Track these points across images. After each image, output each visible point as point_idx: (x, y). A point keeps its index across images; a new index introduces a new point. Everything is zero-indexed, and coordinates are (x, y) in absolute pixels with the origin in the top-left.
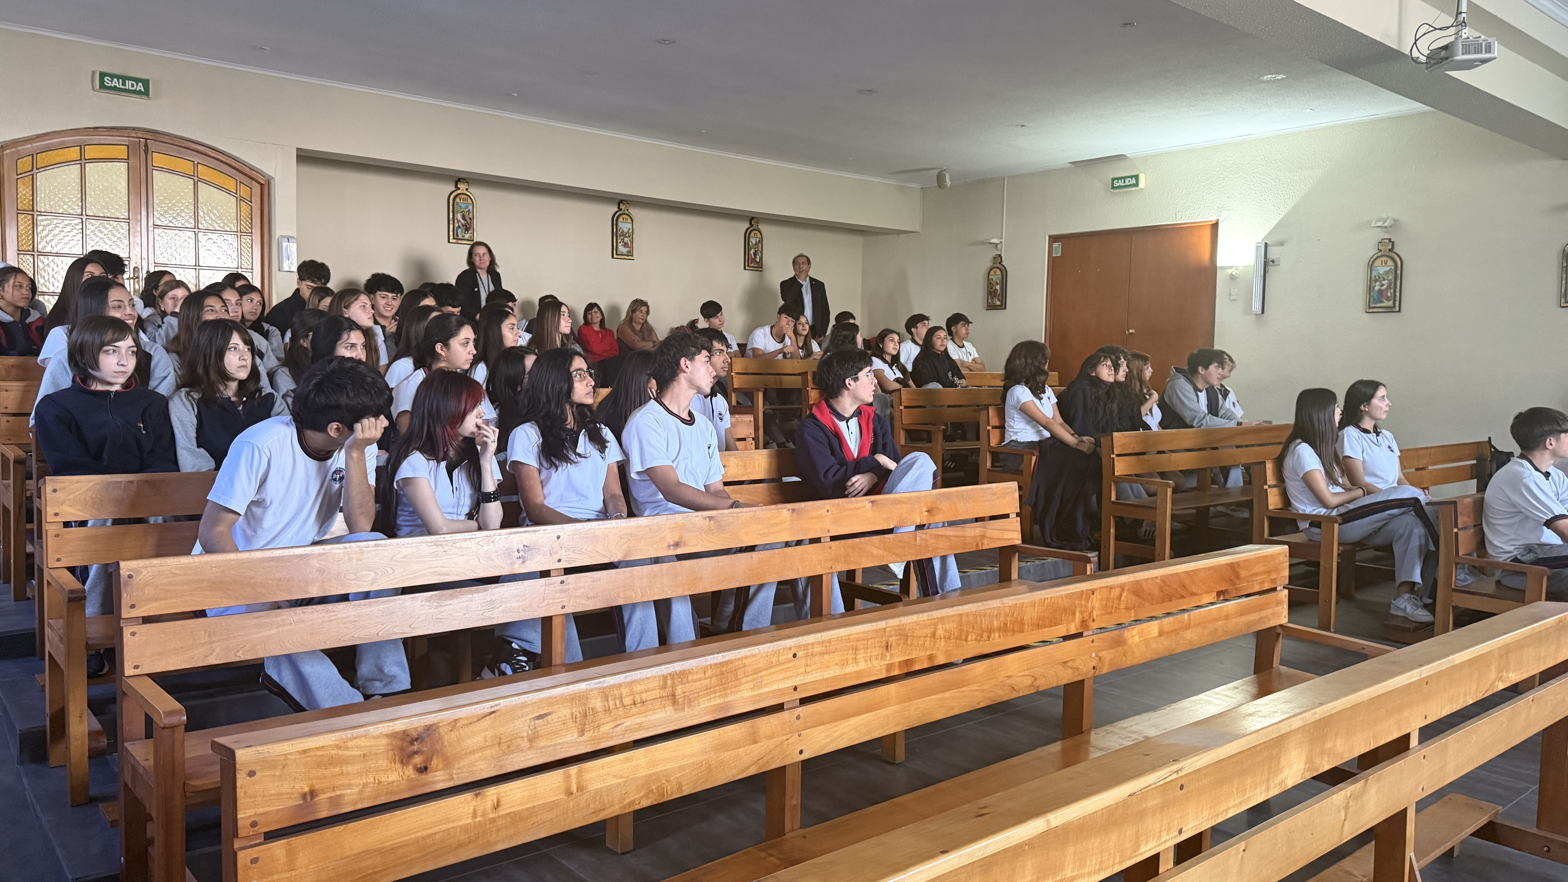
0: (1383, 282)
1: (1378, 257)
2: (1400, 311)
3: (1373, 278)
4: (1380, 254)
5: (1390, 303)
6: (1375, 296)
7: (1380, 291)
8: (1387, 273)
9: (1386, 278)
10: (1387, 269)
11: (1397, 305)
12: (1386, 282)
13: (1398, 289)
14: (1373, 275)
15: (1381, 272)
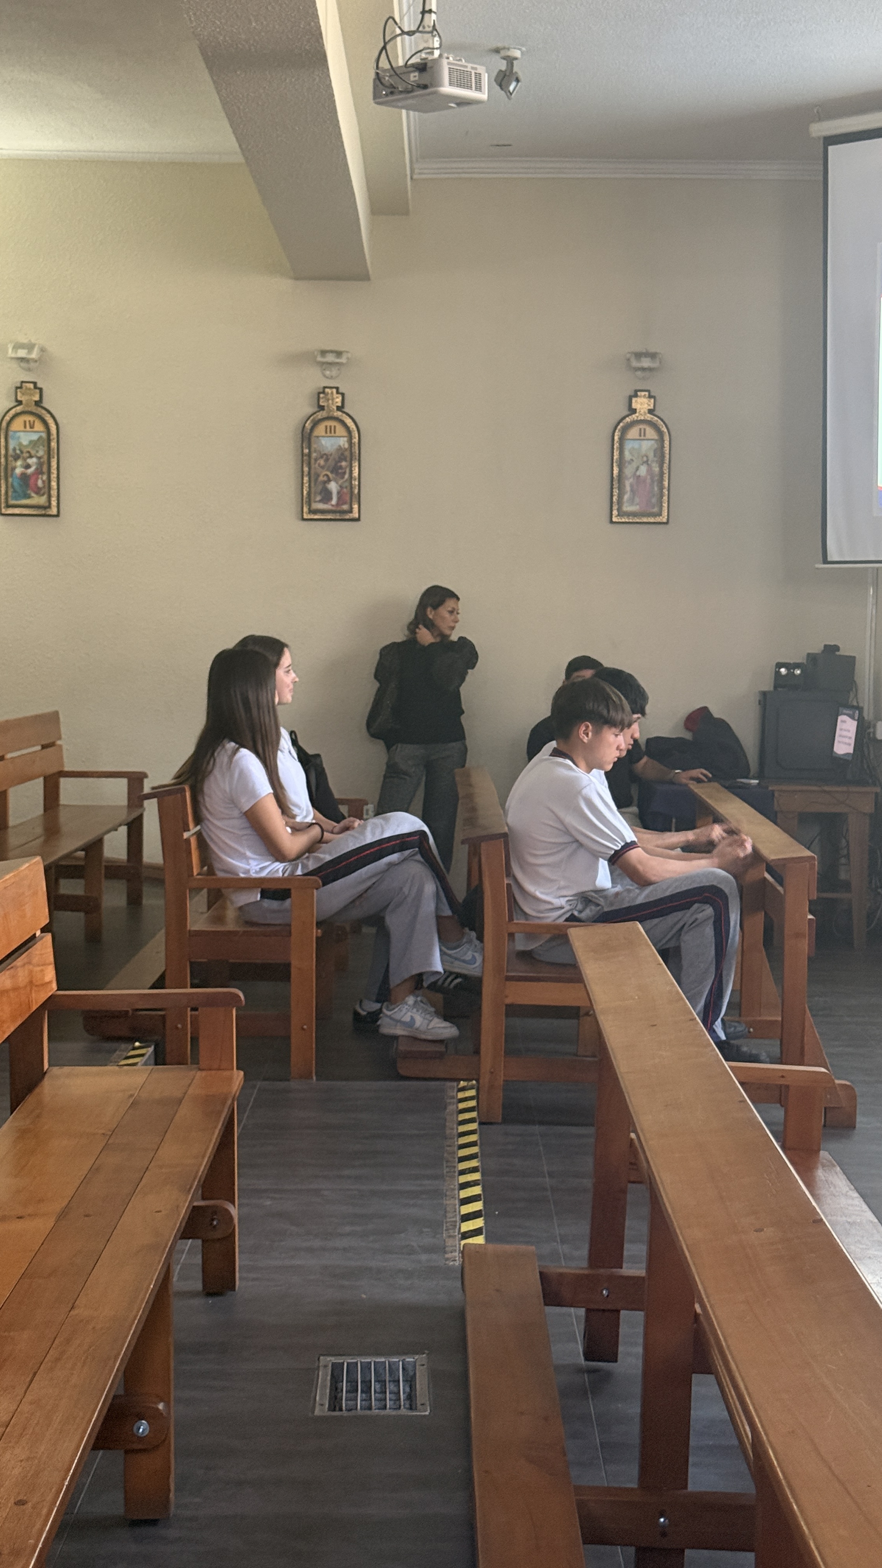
0: (30, 461)
1: (17, 415)
2: (58, 515)
3: (11, 452)
4: (19, 409)
5: (42, 500)
6: (15, 484)
7: (24, 477)
8: (33, 444)
9: (33, 452)
10: (35, 437)
11: (54, 503)
12: (34, 460)
13: (54, 476)
14: (11, 447)
15: (25, 443)
